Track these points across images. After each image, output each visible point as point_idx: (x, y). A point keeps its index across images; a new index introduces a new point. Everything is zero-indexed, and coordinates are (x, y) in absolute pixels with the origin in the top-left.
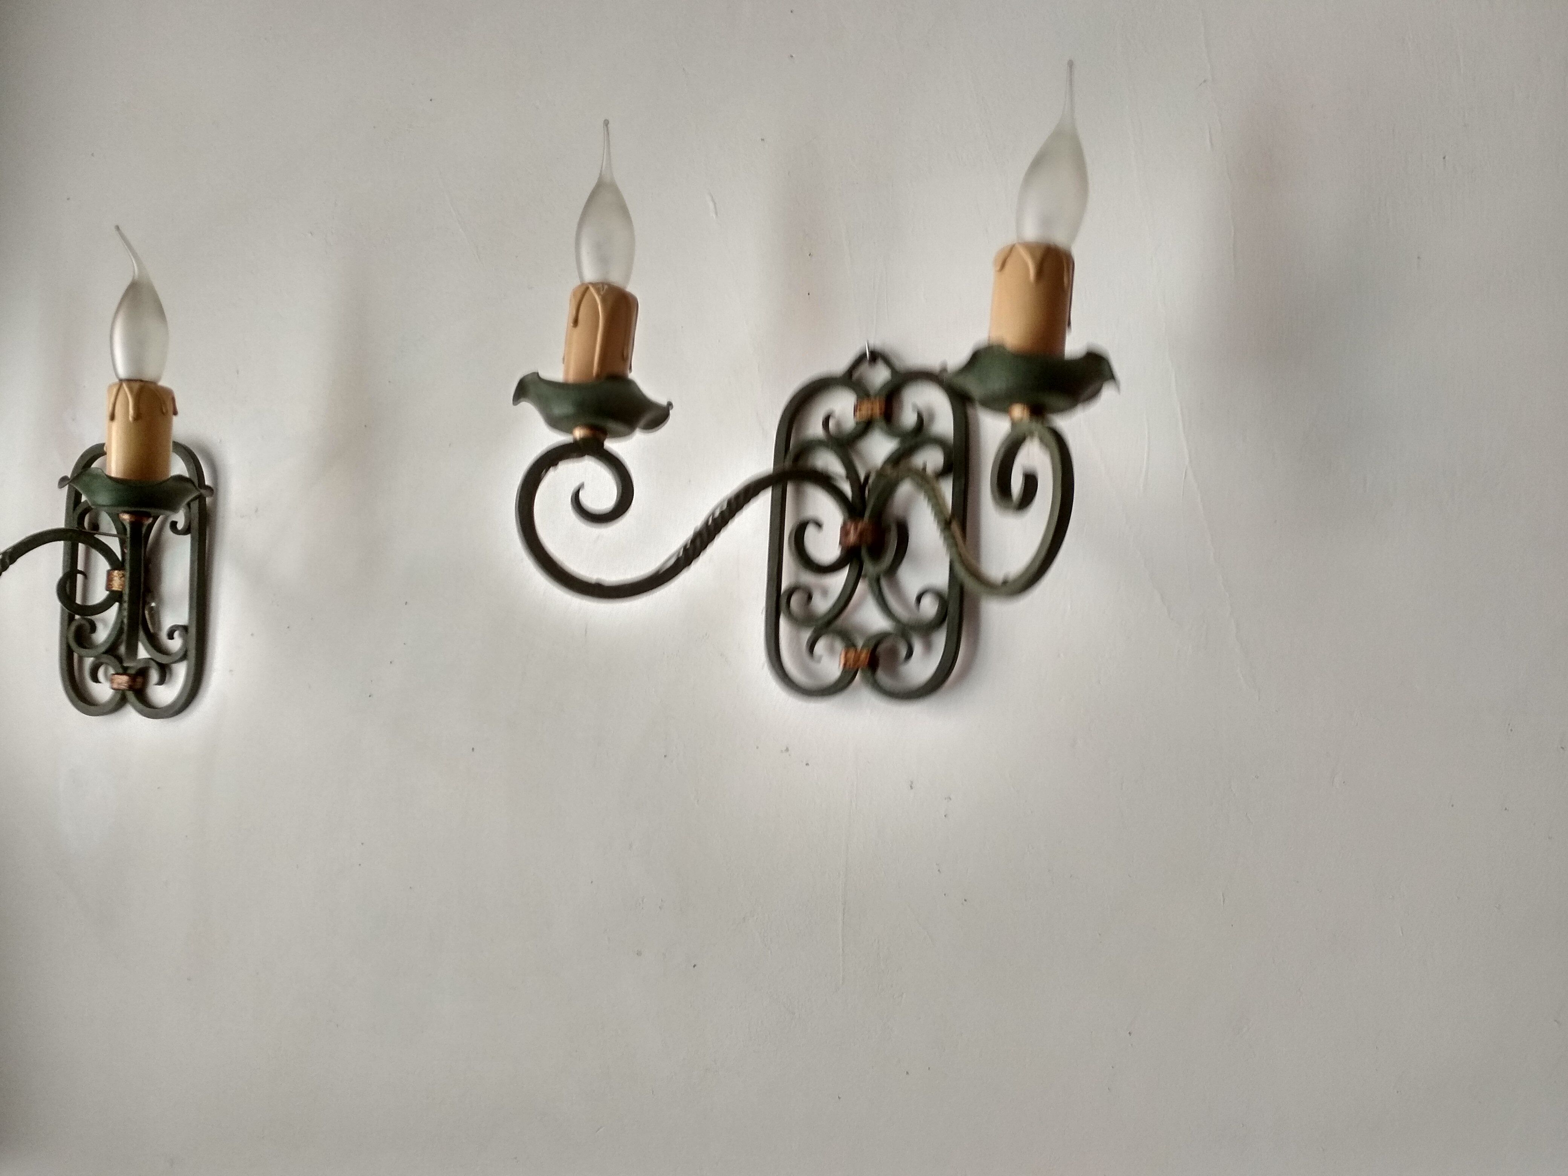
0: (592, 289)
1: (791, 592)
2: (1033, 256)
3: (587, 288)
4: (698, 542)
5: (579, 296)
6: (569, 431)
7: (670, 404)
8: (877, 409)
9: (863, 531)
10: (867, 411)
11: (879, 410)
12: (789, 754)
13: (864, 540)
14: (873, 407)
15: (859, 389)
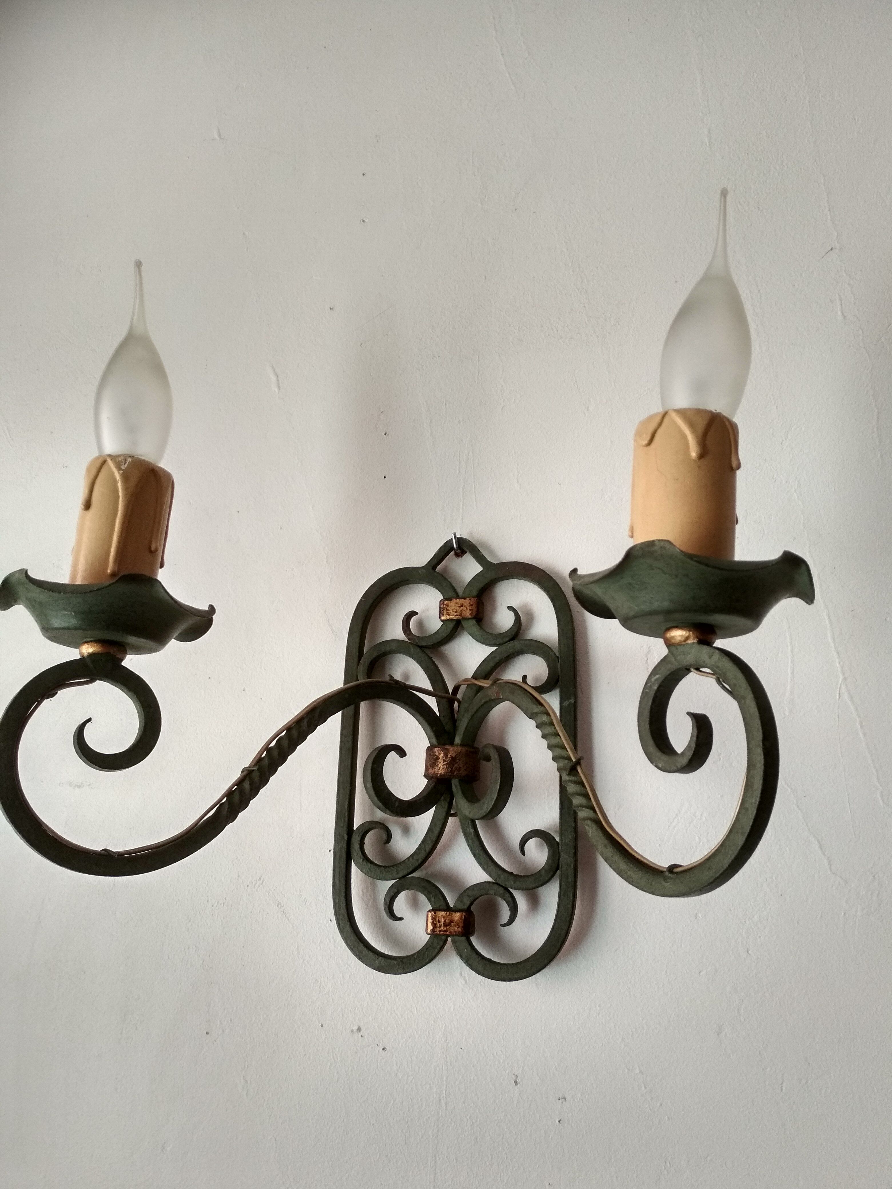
0: (110, 463)
1: (367, 828)
2: (692, 426)
3: (104, 462)
4: (247, 785)
5: (94, 471)
6: (76, 645)
7: (212, 609)
8: (467, 609)
9: (453, 759)
10: (455, 611)
11: (469, 610)
12: (362, 1036)
13: (456, 769)
14: (462, 606)
15: (444, 585)
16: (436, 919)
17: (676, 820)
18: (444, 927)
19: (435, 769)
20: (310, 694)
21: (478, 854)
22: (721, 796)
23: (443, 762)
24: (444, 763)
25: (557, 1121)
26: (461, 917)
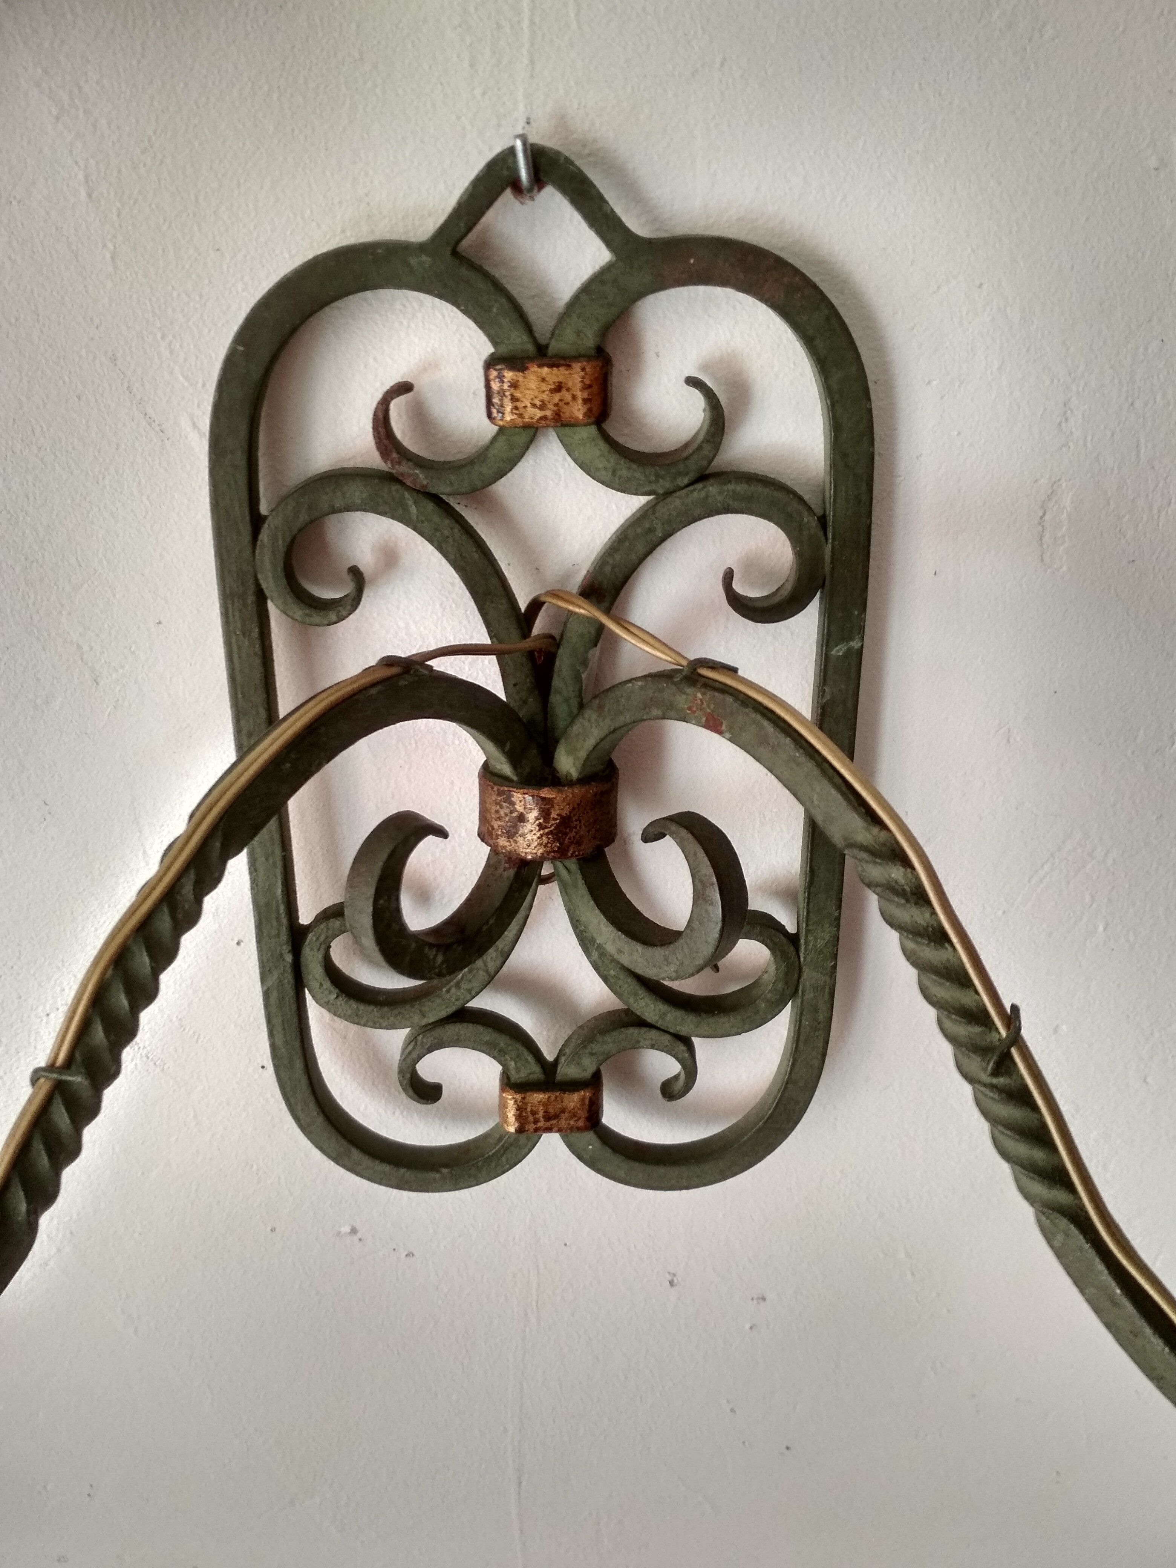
8: (574, 397)
9: (565, 822)
10: (538, 403)
11: (580, 401)
12: (360, 1240)
13: (571, 843)
14: (559, 388)
15: (495, 310)
16: (526, 1109)
17: (1049, 864)
18: (545, 1121)
19: (516, 842)
20: (114, 595)
21: (614, 977)
22: (1157, 818)
23: (539, 830)
24: (541, 832)
25: (747, 1326)
26: (583, 1100)
